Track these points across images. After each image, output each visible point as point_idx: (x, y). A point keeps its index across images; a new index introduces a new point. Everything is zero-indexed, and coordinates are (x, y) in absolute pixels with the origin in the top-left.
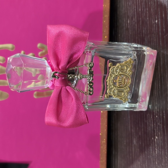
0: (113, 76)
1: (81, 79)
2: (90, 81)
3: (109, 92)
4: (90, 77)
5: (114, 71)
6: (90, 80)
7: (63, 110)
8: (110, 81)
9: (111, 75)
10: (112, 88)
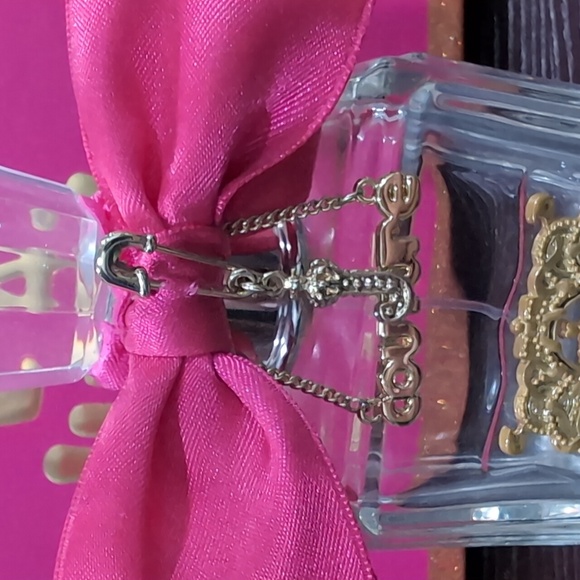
0: (554, 291)
1: (327, 300)
2: (399, 314)
3: (527, 412)
4: (397, 288)
5: (560, 252)
6: (394, 306)
7: (191, 543)
8: (534, 325)
9: (542, 282)
10: (550, 382)
